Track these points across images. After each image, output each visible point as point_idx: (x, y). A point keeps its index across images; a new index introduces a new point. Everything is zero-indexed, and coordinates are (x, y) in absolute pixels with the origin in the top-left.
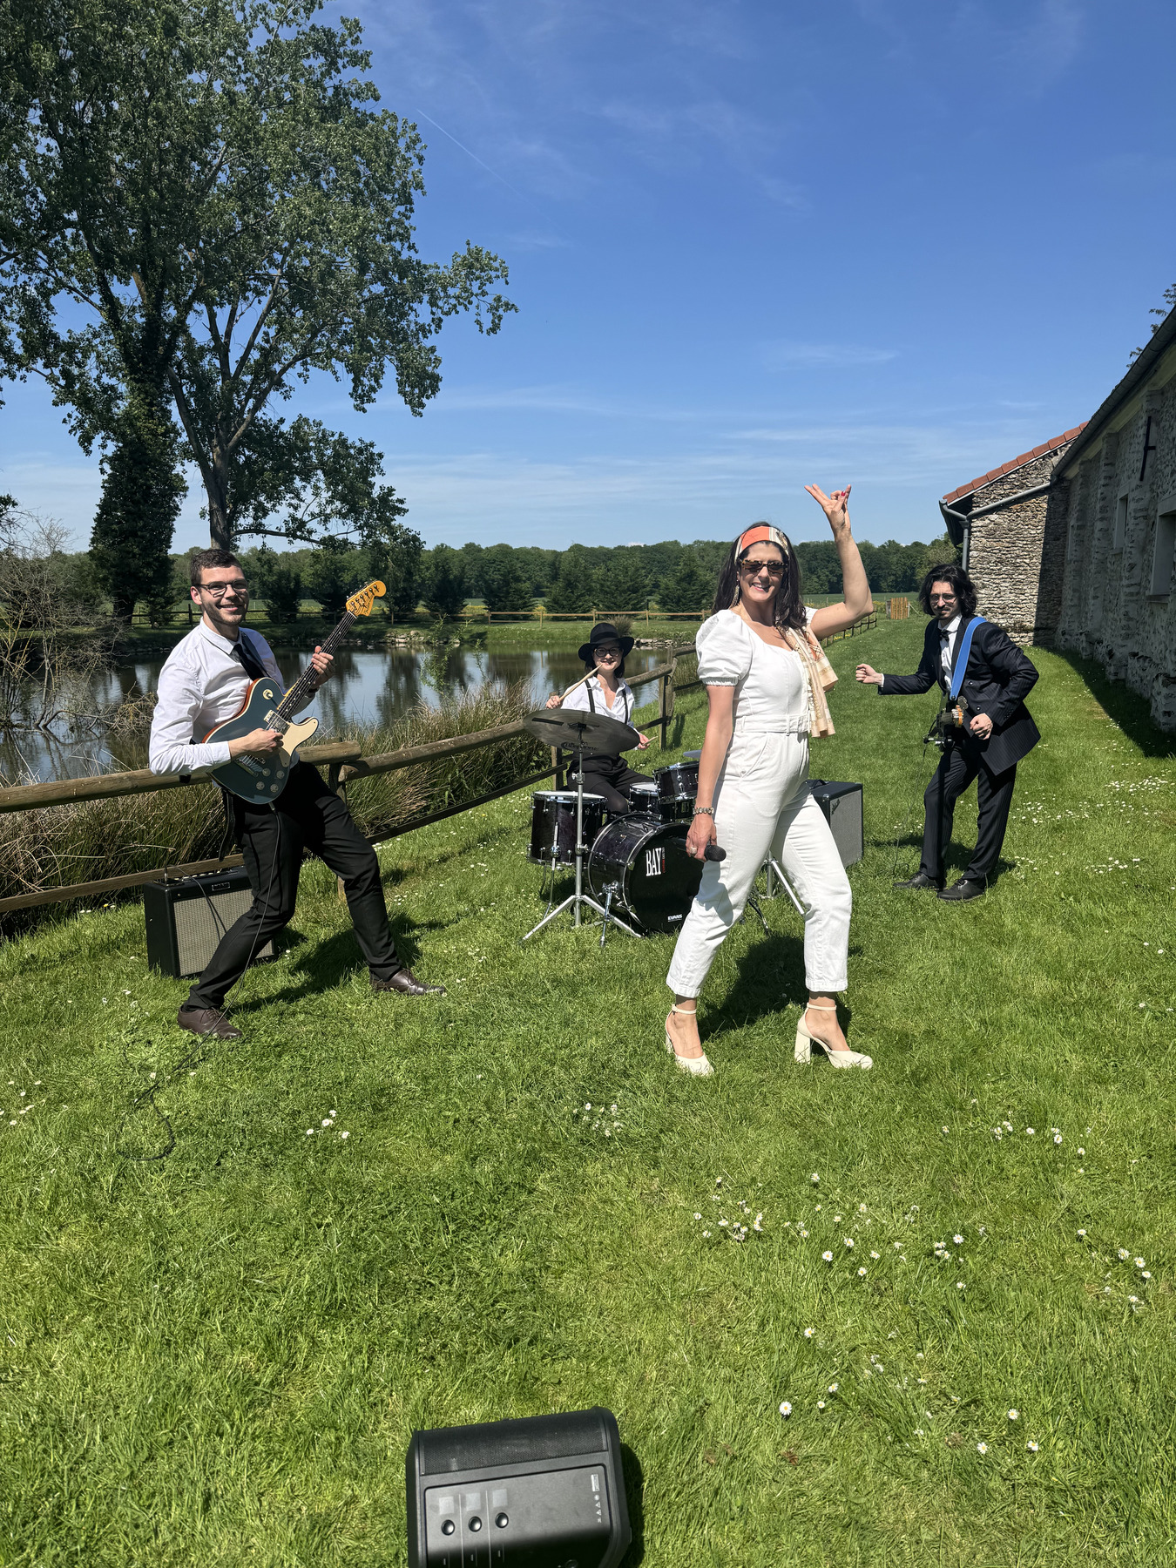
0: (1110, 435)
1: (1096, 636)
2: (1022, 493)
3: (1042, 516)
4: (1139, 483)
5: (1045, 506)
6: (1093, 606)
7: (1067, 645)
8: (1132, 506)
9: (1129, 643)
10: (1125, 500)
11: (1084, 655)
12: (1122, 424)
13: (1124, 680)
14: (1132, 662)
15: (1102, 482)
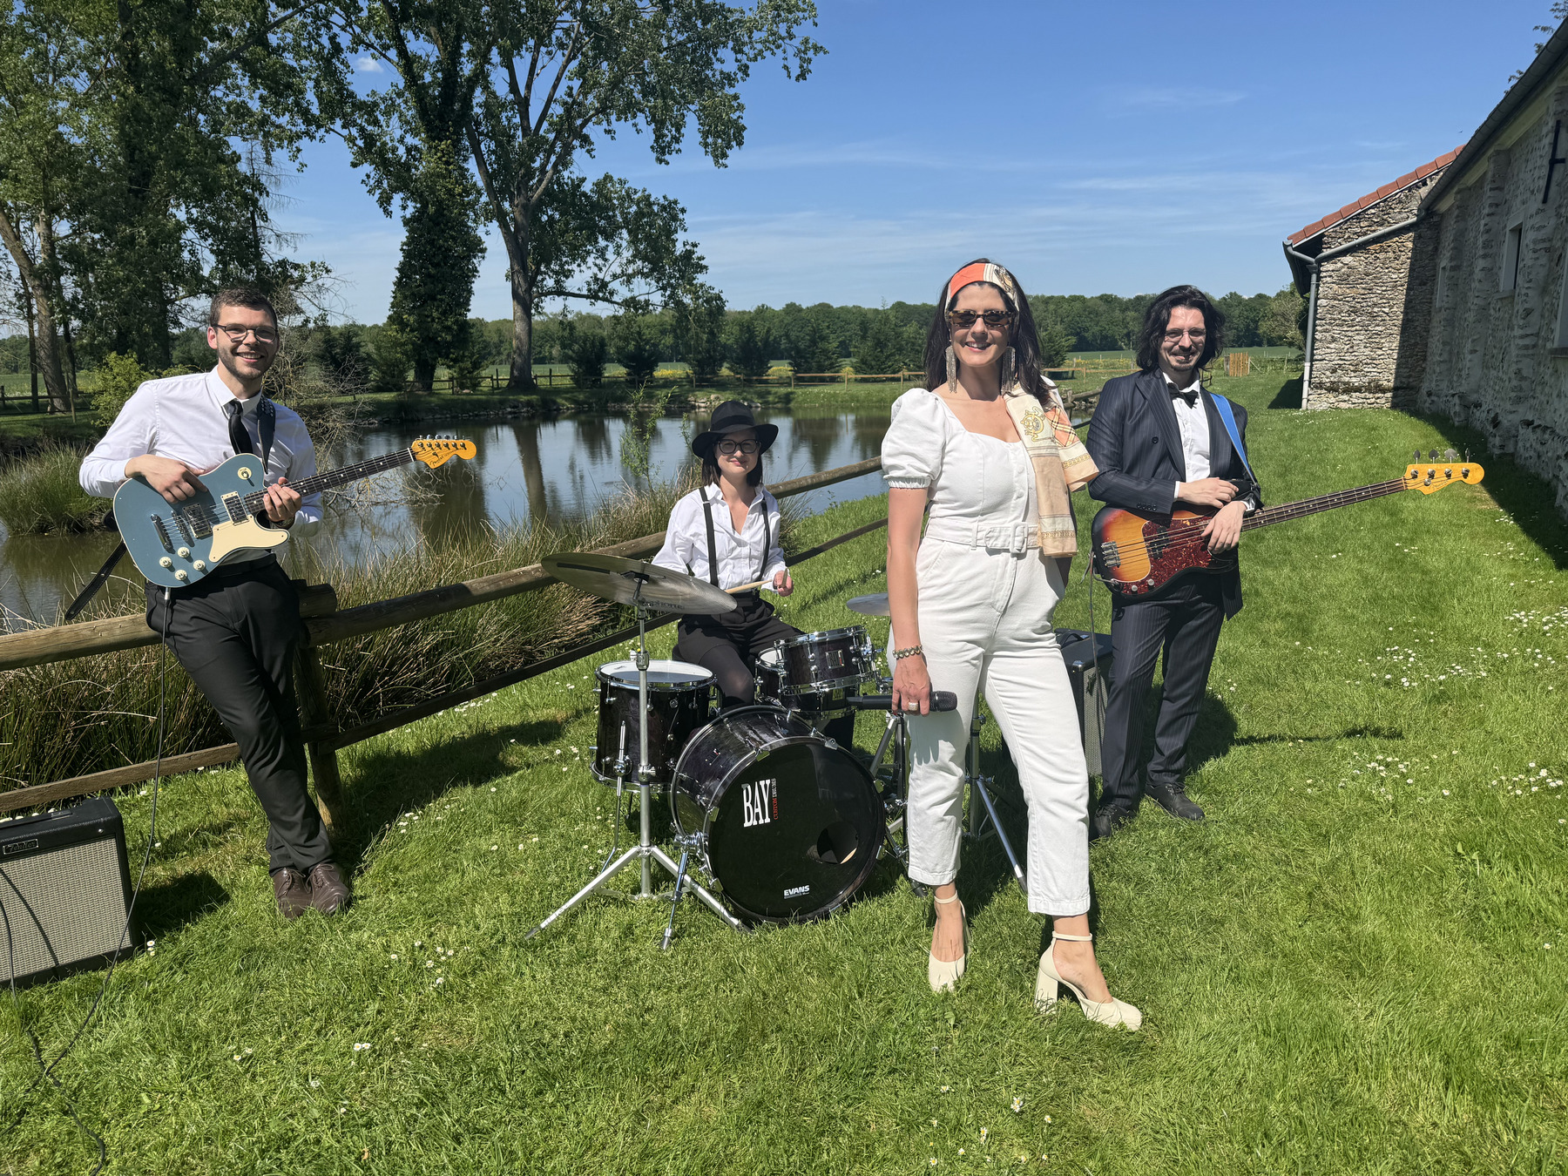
0: (1498, 153)
1: (1473, 397)
2: (1382, 230)
3: (1406, 257)
4: (1541, 206)
5: (1410, 245)
6: (1470, 362)
7: (1434, 408)
8: (1529, 237)
9: (1521, 409)
10: (1518, 231)
11: (1457, 421)
12: (1515, 138)
13: (1512, 455)
14: (1525, 433)
15: (1486, 211)
